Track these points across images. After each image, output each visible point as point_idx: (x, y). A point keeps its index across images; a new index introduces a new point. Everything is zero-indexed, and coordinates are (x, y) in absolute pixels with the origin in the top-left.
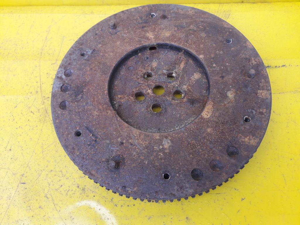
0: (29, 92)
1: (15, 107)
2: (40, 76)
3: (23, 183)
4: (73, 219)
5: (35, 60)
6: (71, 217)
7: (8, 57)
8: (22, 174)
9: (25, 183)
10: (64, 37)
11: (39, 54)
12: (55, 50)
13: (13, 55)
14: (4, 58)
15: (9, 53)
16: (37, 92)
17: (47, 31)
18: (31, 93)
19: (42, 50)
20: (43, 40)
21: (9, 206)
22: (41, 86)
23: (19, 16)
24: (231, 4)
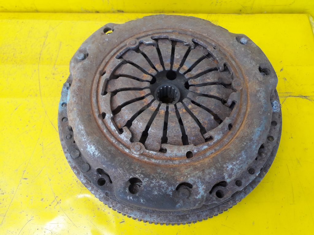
0: (29, 95)
1: (16, 109)
2: (39, 80)
3: (25, 179)
4: (73, 210)
5: (34, 64)
6: (71, 208)
7: (7, 61)
8: (24, 170)
9: (27, 179)
10: (61, 42)
11: (37, 59)
12: (52, 55)
13: (12, 59)
14: (3, 62)
15: (8, 58)
16: (36, 95)
17: (45, 37)
18: (31, 96)
19: (41, 55)
20: (41, 45)
21: (12, 199)
22: (40, 89)
23: (18, 22)
24: (218, 14)
